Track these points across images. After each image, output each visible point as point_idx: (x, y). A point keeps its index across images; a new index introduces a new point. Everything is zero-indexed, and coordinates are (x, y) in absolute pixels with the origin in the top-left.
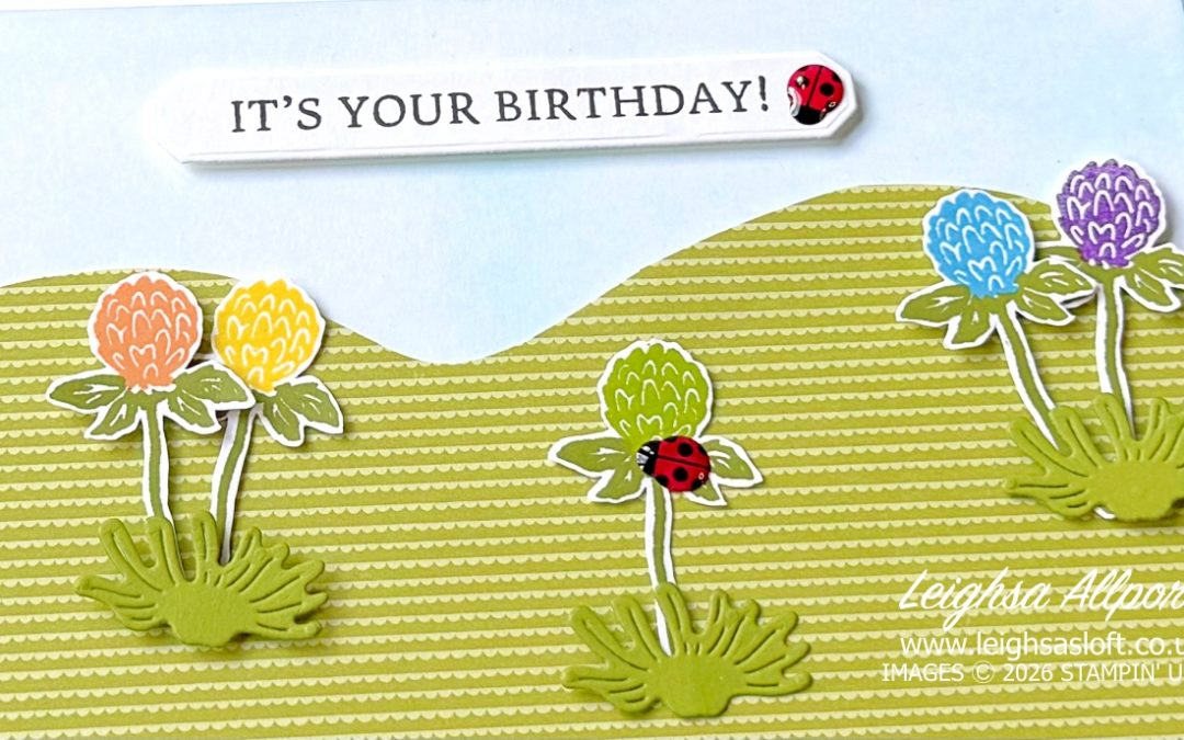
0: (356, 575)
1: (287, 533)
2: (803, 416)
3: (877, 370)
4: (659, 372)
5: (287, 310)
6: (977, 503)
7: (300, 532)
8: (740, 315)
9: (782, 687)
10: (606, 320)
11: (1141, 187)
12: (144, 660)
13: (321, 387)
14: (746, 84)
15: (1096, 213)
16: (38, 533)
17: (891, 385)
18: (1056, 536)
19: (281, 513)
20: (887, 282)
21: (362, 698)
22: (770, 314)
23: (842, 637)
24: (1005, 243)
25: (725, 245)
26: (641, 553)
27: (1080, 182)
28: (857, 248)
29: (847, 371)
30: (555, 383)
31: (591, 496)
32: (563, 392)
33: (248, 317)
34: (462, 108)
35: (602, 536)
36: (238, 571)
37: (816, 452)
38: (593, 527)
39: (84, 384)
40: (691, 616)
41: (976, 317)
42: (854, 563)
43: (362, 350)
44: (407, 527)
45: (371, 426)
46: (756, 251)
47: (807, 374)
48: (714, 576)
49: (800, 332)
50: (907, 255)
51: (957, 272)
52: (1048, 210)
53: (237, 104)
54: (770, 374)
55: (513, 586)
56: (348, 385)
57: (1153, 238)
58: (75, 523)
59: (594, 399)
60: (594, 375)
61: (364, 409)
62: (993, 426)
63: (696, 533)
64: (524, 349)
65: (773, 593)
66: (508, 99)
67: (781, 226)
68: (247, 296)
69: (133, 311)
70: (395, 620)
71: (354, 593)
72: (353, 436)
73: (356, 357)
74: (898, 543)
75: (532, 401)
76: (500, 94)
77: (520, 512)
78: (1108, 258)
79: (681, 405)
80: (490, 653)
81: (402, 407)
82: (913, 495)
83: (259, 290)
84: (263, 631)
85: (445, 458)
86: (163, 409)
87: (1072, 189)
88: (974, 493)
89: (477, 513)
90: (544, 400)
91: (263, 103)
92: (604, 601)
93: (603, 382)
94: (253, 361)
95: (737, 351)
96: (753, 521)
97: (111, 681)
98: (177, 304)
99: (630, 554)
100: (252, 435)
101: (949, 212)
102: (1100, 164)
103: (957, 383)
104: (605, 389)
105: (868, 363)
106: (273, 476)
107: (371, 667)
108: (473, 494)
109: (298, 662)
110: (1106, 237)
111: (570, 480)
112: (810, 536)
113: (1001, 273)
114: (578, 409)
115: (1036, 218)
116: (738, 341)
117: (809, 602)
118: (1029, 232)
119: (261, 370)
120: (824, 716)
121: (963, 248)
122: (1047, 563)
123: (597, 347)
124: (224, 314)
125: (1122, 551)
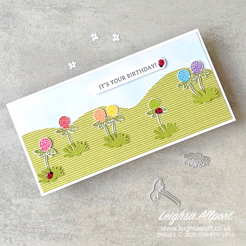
0: (130, 134)
1: (122, 132)
2: (170, 101)
3: (177, 93)
4: (154, 102)
5: (113, 108)
6: (191, 105)
8: (161, 92)
9: (176, 131)
10: (147, 97)
11: (199, 63)
12: (112, 150)
13: (120, 115)
14: (153, 64)
15: (195, 68)
16: (97, 140)
17: (179, 94)
18: (199, 106)
19: (120, 130)
20: (175, 83)
21: (135, 146)
22: (164, 91)
23: (181, 124)
24: (186, 75)
25: (157, 84)
26: (158, 122)
27: (192, 65)
28: (171, 80)
29: (174, 94)
30: (144, 106)
31: (151, 118)
33: (110, 110)
34: (124, 78)
35: (153, 121)
36: (118, 138)
37: (173, 105)
39: (95, 124)
40: (165, 127)
41: (185, 85)
43: (122, 109)
44: (134, 127)
45: (126, 117)
46: (160, 84)
47: (169, 96)
48: (166, 122)
49: (167, 91)
50: (176, 79)
51: (182, 80)
52: (189, 68)
53: (99, 86)
54: (166, 97)
55: (146, 130)
56: (122, 114)
57: (202, 69)
58: (100, 138)
59: (148, 107)
61: (125, 116)
62: (190, 96)
63: (163, 118)
64: (139, 103)
65: (173, 122)
66: (128, 75)
67: (162, 80)
69: (98, 114)
70: (136, 137)
71: (131, 136)
72: (125, 119)
73: (122, 110)
74: (184, 112)
76: (127, 75)
78: (198, 73)
79: (157, 104)
80: (146, 137)
81: (129, 114)
82: (184, 106)
83: (109, 107)
84: (123, 143)
85: (135, 118)
86: (104, 123)
89: (140, 123)
90: (143, 108)
91: (102, 85)
92: (155, 128)
93: (149, 105)
94: (112, 114)
96: (168, 114)
98: (102, 111)
99: (157, 122)
100: (114, 123)
101: (179, 73)
102: (194, 62)
103: (185, 92)
106: (118, 126)
107: (135, 143)
108: (139, 121)
109: (127, 145)
110: (197, 70)
111: (148, 116)
112: (175, 114)
113: (187, 78)
114: (147, 108)
115: (188, 70)
116: (161, 95)
117: (176, 121)
118: (188, 72)
120: (181, 133)
121: (182, 77)
122: (199, 109)
123: (147, 100)
124: (107, 111)
125: (206, 105)
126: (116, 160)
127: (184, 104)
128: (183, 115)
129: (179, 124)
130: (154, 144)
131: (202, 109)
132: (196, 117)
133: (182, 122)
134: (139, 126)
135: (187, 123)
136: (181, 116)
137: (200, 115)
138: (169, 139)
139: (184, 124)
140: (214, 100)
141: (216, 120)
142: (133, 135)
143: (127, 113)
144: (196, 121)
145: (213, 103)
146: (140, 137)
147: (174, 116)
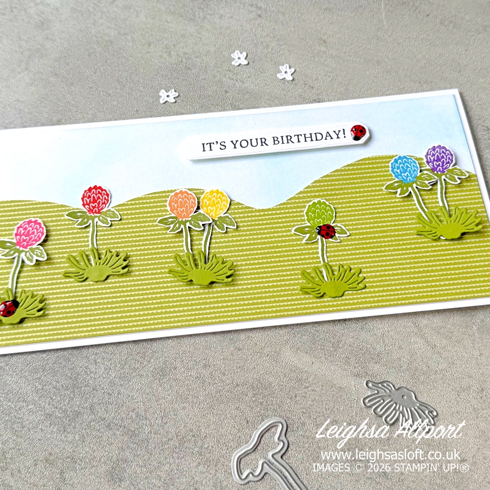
0: (242, 265)
1: (223, 255)
2: (360, 217)
3: (379, 204)
4: (320, 208)
5: (220, 197)
6: (408, 237)
7: (226, 255)
8: (341, 192)
9: (358, 288)
10: (305, 195)
11: (447, 152)
12: (187, 290)
13: (230, 217)
14: (339, 131)
15: (436, 159)
16: (157, 259)
17: (383, 208)
18: (430, 245)
19: (221, 250)
20: (380, 181)
21: (245, 297)
22: (349, 191)
23: (373, 274)
24: (412, 169)
25: (336, 174)
26: (318, 255)
27: (431, 151)
28: (372, 172)
29: (371, 205)
30: (293, 212)
31: (304, 241)
32: (295, 214)
33: (210, 199)
34: (263, 142)
35: (307, 252)
36: (210, 266)
37: (364, 226)
38: (305, 249)
39: (166, 219)
40: (333, 271)
41: (405, 188)
42: (375, 255)
43: (240, 206)
44: (255, 252)
45: (244, 226)
46: (345, 175)
47: (360, 206)
48: (338, 260)
49: (358, 195)
50: (385, 173)
51: (399, 177)
52: (423, 159)
53: (203, 144)
54: (350, 207)
55: (284, 266)
56: (237, 216)
57: (452, 165)
58: (166, 255)
59: (303, 216)
60: (303, 209)
61: (242, 222)
62: (411, 217)
63: (332, 249)
64: (284, 204)
65: (354, 264)
66: (276, 139)
67: (351, 168)
68: (209, 194)
69: (178, 199)
70: (253, 276)
71: (242, 270)
72: (239, 229)
73: (239, 208)
74: (387, 249)
75: (286, 217)
76: (274, 138)
77: (285, 246)
78: (440, 171)
79: (326, 216)
80: (279, 283)
81: (252, 221)
82: (391, 236)
83: (212, 192)
84: (218, 281)
85: (264, 233)
86: (188, 224)
87: (429, 153)
88: (407, 235)
89: (273, 247)
90: (290, 217)
91: (210, 144)
92: (309, 268)
93: (305, 211)
94: (211, 211)
95: (341, 201)
96: (348, 245)
97: (178, 296)
98: (190, 197)
99: (315, 256)
100: (212, 230)
101: (396, 161)
102: (436, 146)
103: (401, 206)
104: (306, 213)
105: (376, 202)
106: (218, 241)
107: (247, 289)
108: (272, 242)
109: (228, 289)
110: (439, 165)
111: (298, 237)
112: (364, 248)
113: (411, 176)
114: (299, 219)
115: (420, 162)
116: (341, 199)
117: (364, 266)
118: (418, 165)
119: (213, 213)
120: (370, 295)
121: (400, 171)
122: (428, 252)
123: (303, 202)
124: (203, 199)
125: (448, 248)
126: (189, 318)
127: (392, 231)
128: (385, 256)
129: (369, 275)
130: (295, 305)
131: (435, 253)
132: (414, 268)
133: (378, 271)
134: (268, 253)
135: (389, 275)
136: (378, 257)
137: (426, 266)
138: (335, 303)
139: (381, 276)
140: (468, 241)
141: (465, 288)
142: (249, 269)
143: (248, 217)
144: (415, 278)
145: (466, 246)
146: (263, 278)
147: (362, 251)
